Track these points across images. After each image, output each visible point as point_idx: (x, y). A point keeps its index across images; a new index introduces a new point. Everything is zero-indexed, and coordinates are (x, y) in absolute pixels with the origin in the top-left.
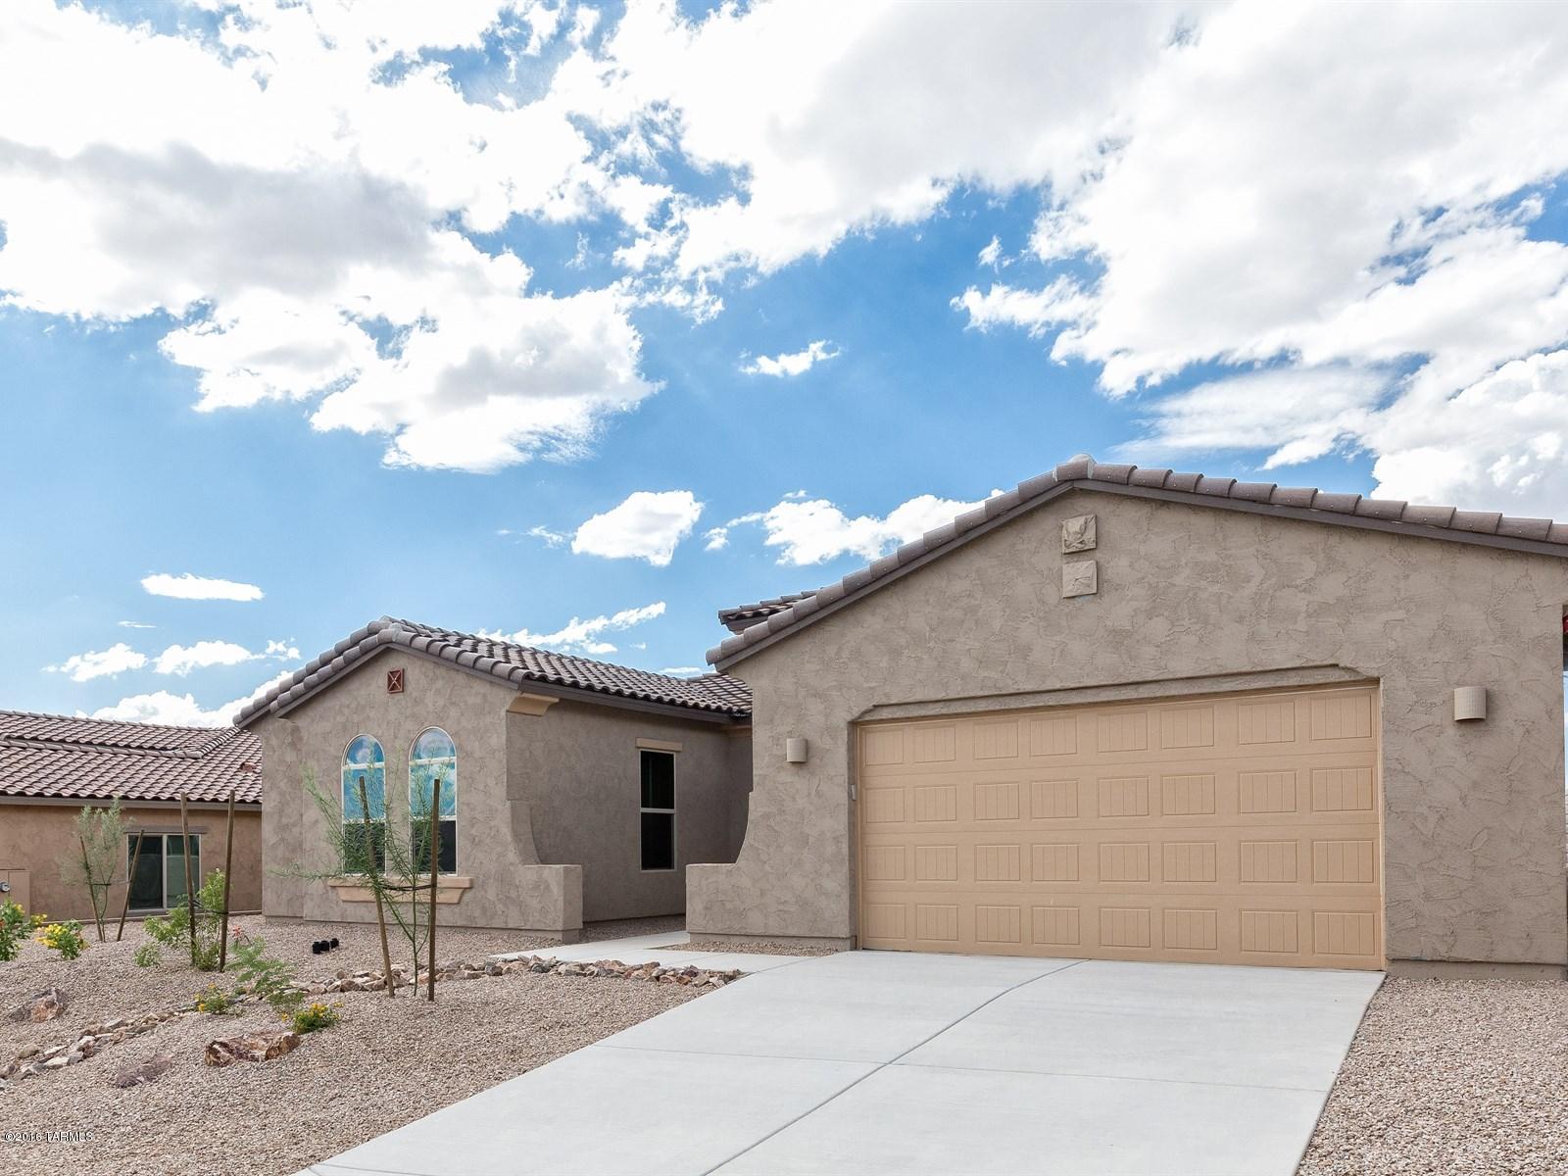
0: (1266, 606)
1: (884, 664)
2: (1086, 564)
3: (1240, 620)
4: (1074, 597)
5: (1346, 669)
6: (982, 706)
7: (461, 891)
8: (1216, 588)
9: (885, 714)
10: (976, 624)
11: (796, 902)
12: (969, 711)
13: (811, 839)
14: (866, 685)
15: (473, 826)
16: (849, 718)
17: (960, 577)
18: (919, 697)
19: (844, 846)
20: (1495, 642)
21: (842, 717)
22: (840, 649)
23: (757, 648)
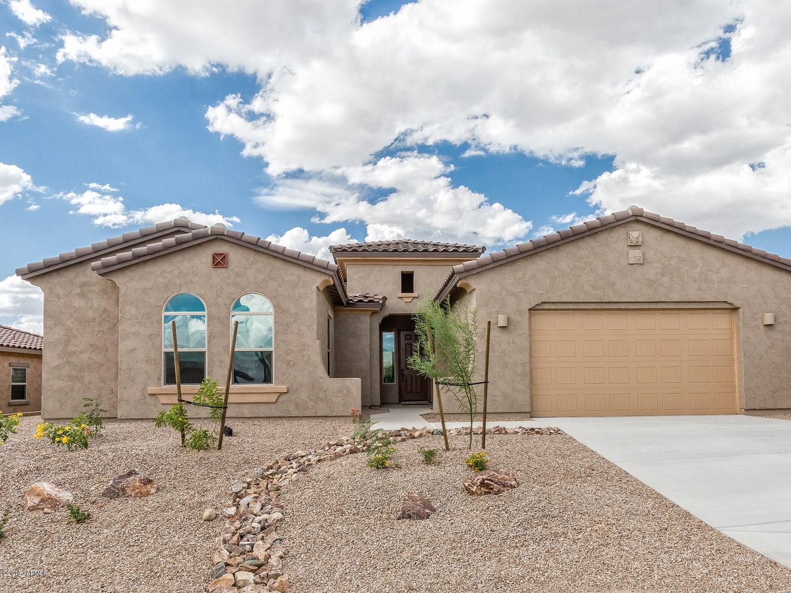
0: (703, 277)
1: (547, 283)
2: (639, 251)
3: (695, 281)
4: (633, 264)
5: (730, 304)
6: (592, 306)
7: (278, 395)
8: (686, 268)
9: (546, 306)
10: (591, 270)
11: (502, 395)
12: (586, 308)
13: (509, 365)
14: (538, 292)
15: (288, 354)
16: (530, 307)
17: (583, 249)
18: (564, 300)
19: (527, 367)
20: (773, 298)
21: (526, 306)
22: (524, 274)
23: (484, 269)
